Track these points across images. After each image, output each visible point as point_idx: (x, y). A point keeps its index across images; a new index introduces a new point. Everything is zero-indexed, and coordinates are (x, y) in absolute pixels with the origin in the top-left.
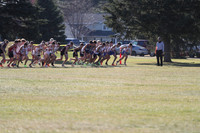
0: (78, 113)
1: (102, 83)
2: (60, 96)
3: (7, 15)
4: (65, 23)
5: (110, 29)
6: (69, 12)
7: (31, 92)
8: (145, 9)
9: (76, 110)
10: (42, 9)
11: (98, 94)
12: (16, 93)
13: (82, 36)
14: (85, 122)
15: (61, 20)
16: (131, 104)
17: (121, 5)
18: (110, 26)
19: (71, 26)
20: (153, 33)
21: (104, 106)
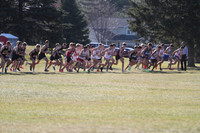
0: (102, 118)
1: (126, 87)
2: (84, 100)
3: (30, 19)
4: (90, 28)
5: (134, 34)
6: (93, 17)
7: (55, 96)
8: (169, 14)
9: (100, 114)
10: (66, 14)
11: (122, 98)
12: (40, 97)
13: (107, 40)
14: (109, 127)
15: (85, 24)
16: (155, 109)
17: (145, 10)
18: (134, 30)
19: (95, 30)
20: (177, 38)
21: (129, 110)
